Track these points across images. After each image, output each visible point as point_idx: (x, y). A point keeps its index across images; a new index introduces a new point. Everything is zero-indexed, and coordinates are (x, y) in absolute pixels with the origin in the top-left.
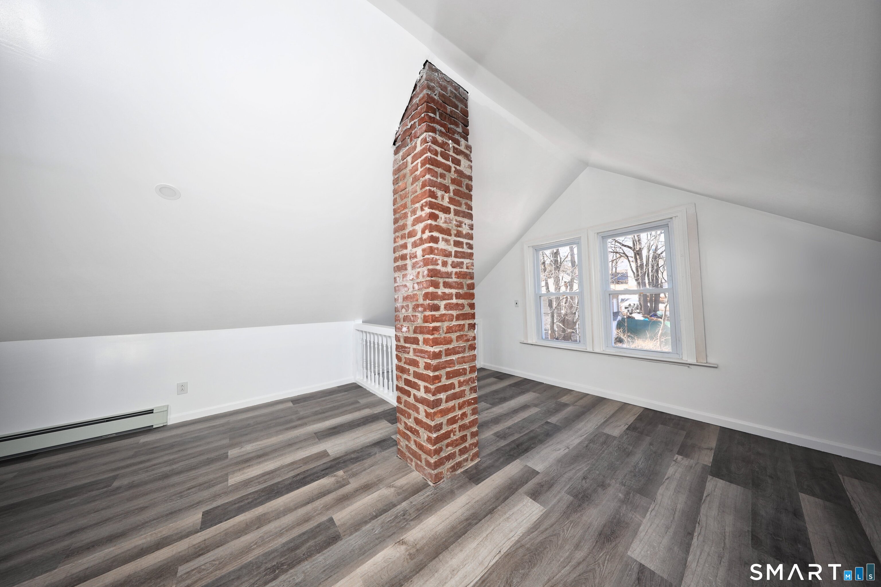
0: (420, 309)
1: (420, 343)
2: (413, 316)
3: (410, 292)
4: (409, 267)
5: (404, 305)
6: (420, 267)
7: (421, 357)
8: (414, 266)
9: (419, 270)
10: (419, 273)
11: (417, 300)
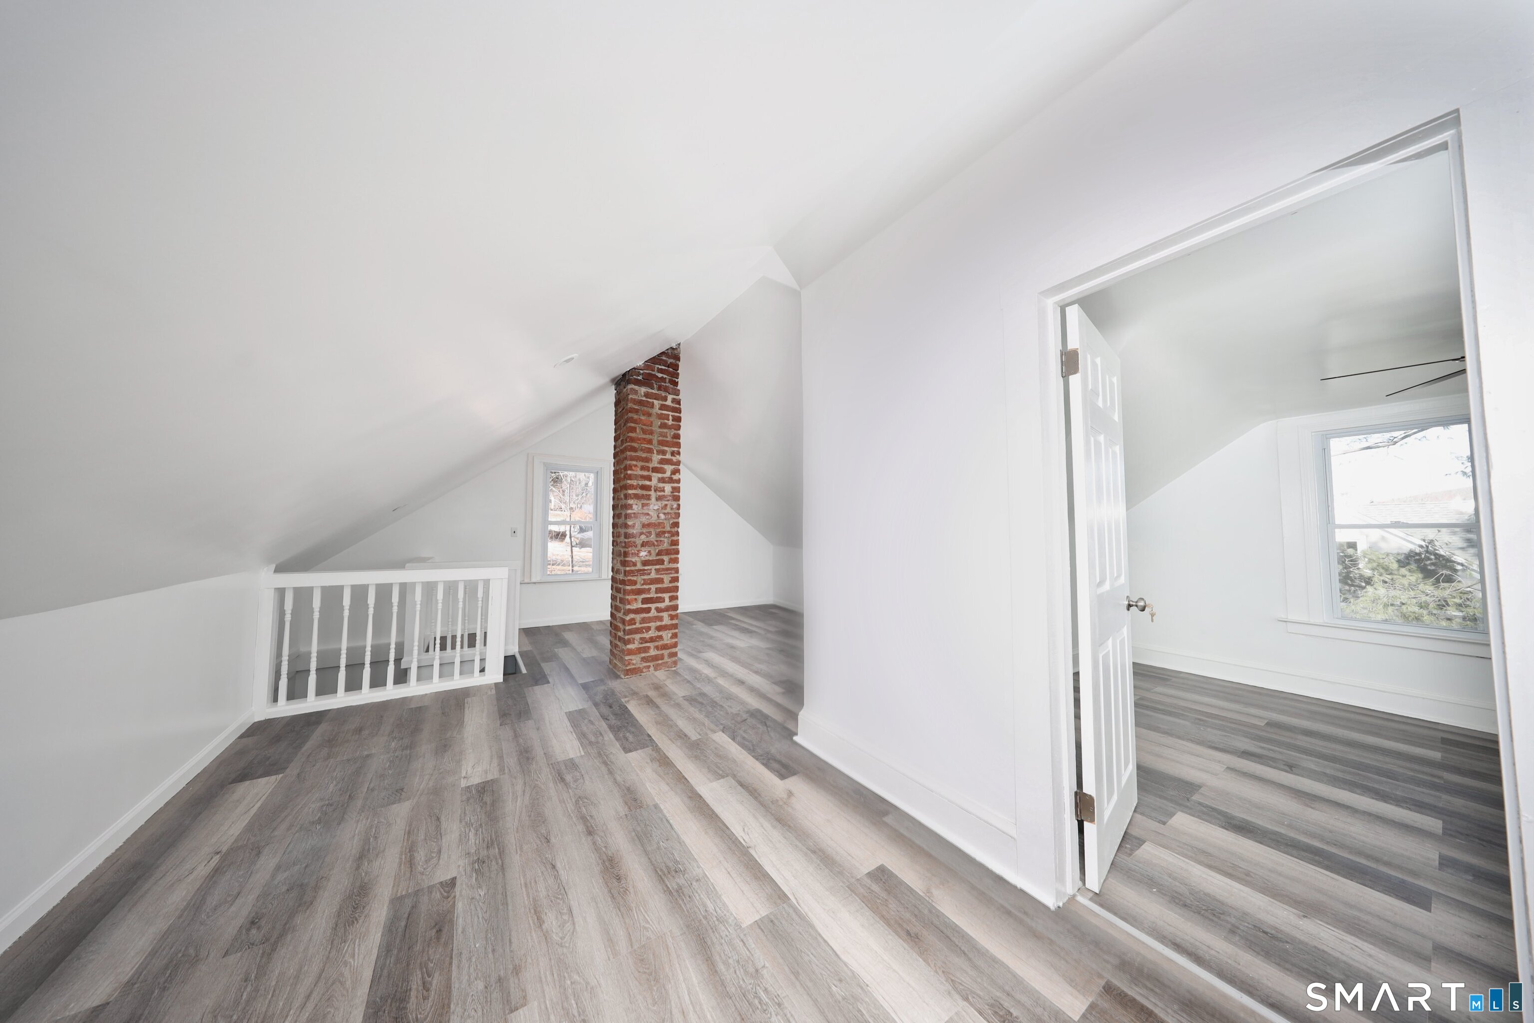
0: (666, 535)
1: (665, 563)
2: (657, 541)
3: (654, 519)
4: (653, 499)
5: (644, 531)
6: (668, 500)
7: (666, 574)
8: (659, 499)
9: (666, 503)
10: (666, 505)
11: (664, 528)
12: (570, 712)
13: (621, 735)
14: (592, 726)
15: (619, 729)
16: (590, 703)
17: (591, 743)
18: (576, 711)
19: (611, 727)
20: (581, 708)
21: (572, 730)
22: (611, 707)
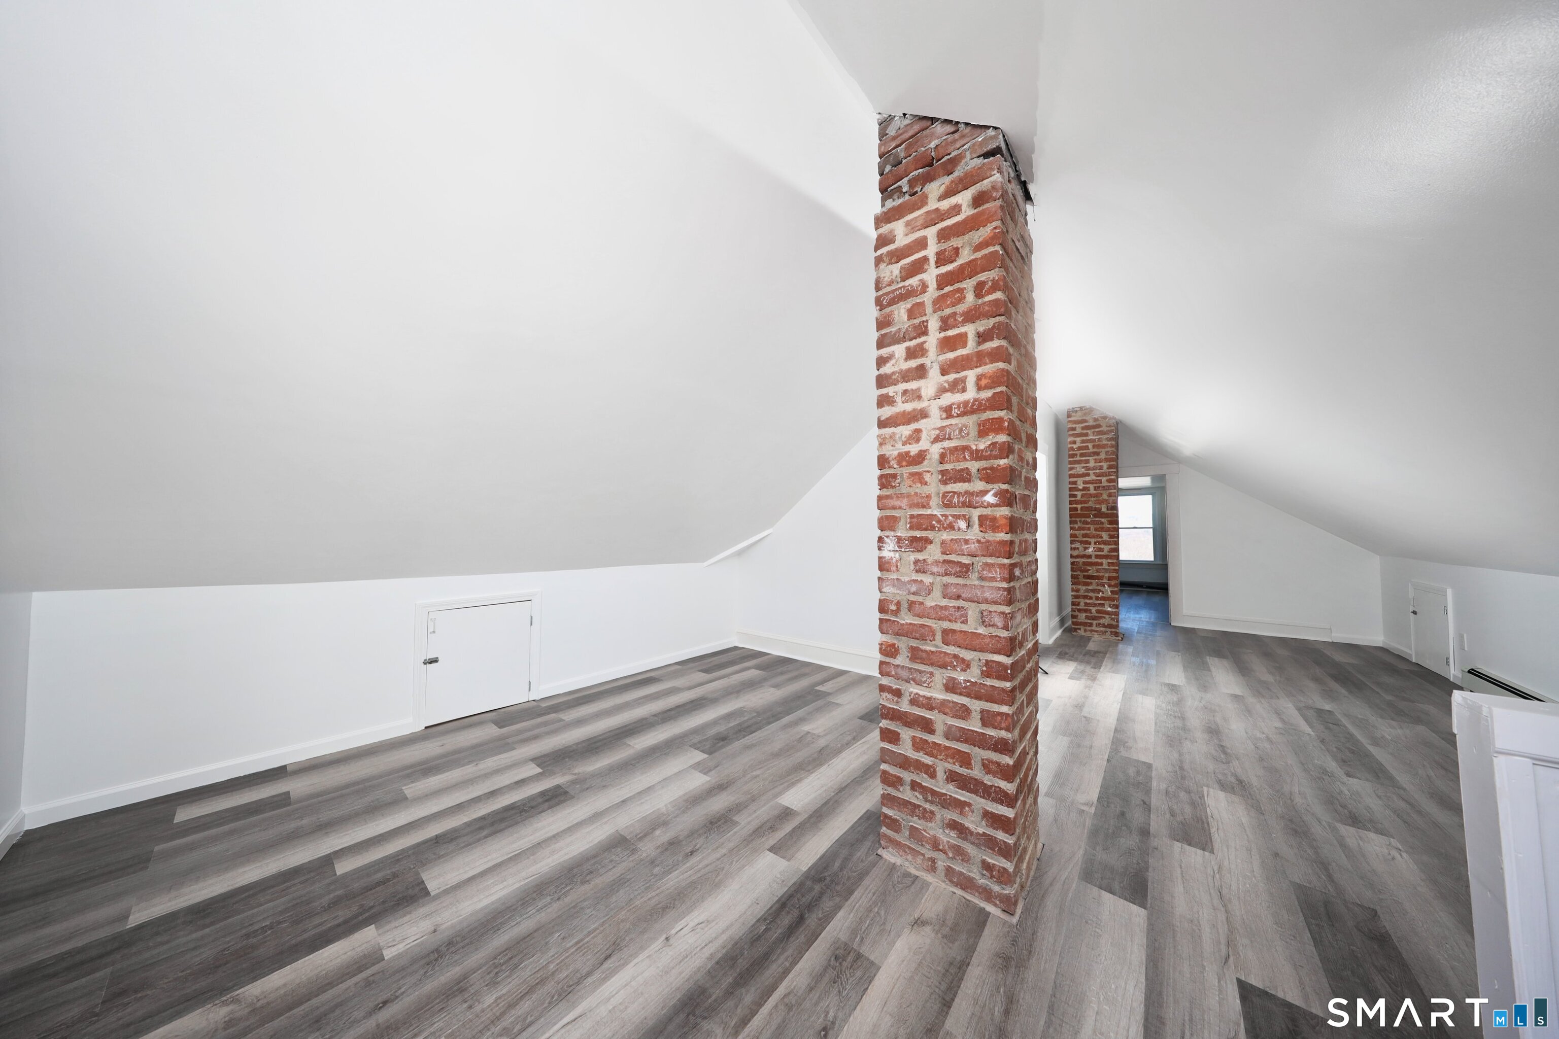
12: (1204, 850)
13: (1141, 778)
14: (1175, 807)
15: (1138, 785)
16: (1155, 842)
17: (1188, 792)
18: (1190, 845)
19: (1148, 792)
20: (1177, 845)
21: (1210, 820)
22: (1123, 814)
